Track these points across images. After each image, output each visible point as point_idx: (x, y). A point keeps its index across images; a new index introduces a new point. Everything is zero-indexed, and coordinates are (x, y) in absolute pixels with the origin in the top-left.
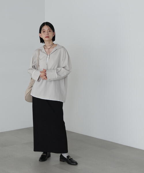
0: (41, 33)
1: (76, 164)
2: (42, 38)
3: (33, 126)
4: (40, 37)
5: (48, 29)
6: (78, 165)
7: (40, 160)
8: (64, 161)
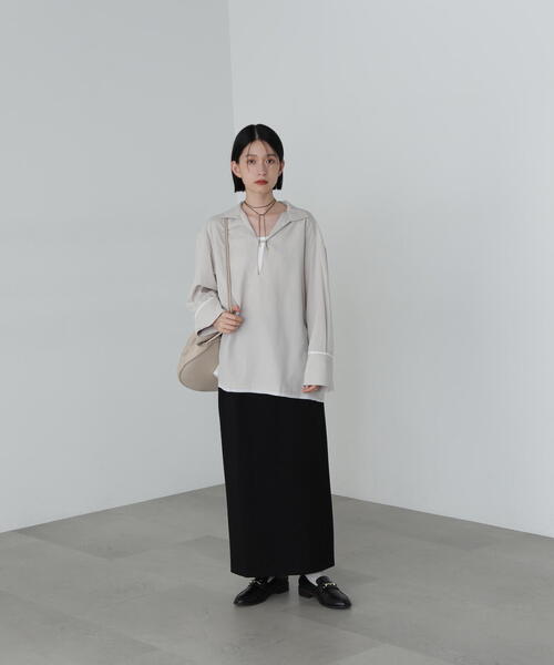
0: (237, 162)
1: (347, 604)
2: (241, 180)
3: (224, 482)
4: (234, 175)
5: (264, 153)
6: (352, 607)
7: (236, 602)
8: (310, 596)
